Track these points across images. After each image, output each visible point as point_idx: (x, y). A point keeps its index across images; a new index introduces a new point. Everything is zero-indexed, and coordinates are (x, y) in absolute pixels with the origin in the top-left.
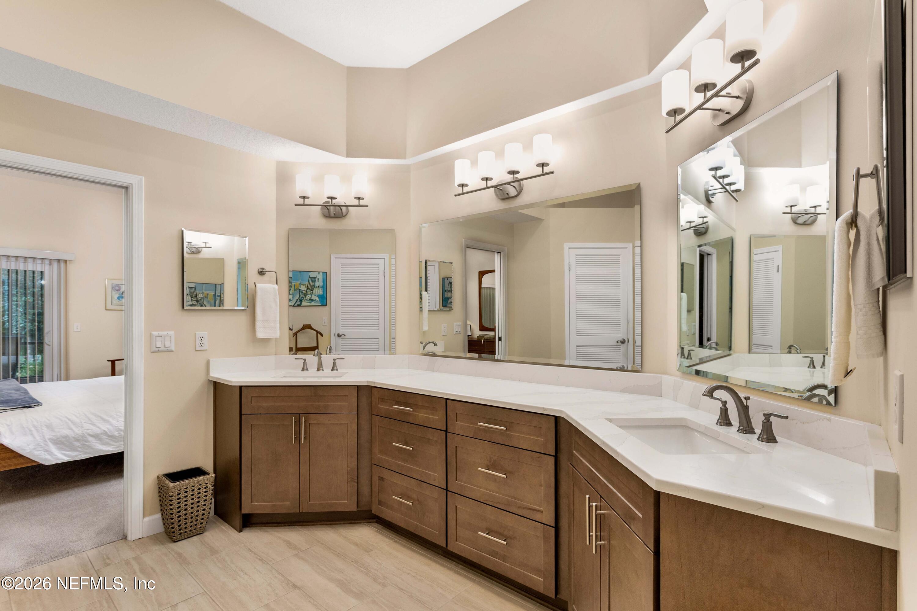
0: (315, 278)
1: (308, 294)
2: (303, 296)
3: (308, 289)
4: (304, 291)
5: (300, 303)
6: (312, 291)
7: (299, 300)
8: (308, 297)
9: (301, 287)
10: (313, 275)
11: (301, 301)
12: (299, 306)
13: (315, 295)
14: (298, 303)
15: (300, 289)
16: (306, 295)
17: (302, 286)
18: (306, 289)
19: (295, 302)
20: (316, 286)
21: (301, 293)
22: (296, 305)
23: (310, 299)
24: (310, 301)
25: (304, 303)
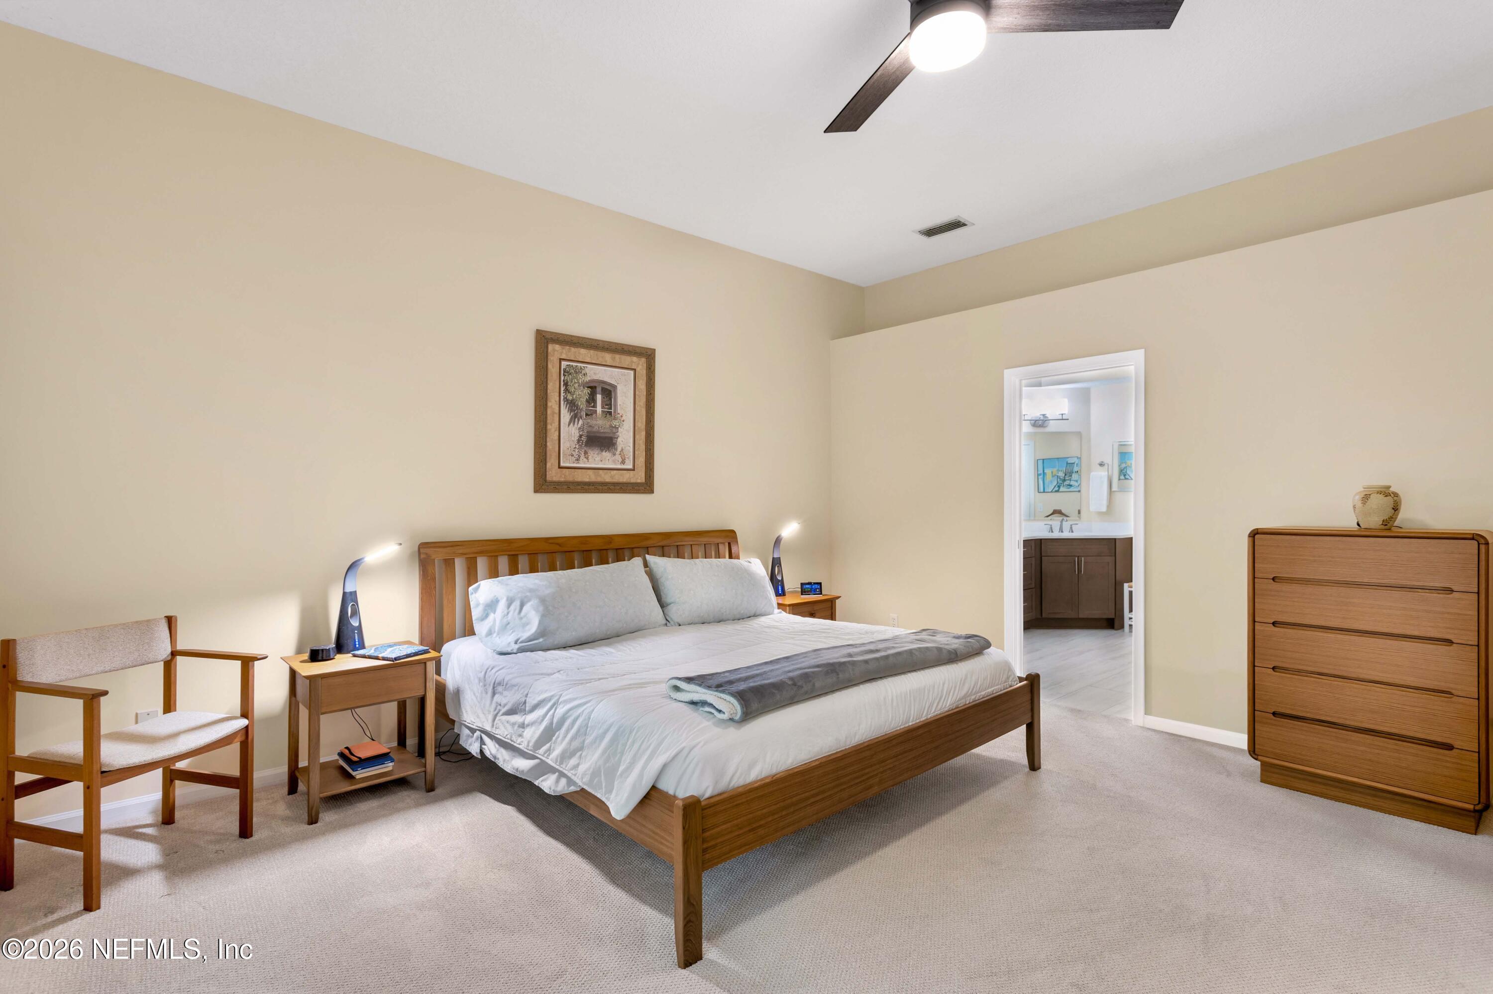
0: (1074, 463)
1: (1067, 480)
2: (1061, 482)
3: (1066, 475)
4: (1061, 477)
5: (1058, 488)
6: (1071, 476)
7: (1057, 486)
8: (1067, 482)
9: (1058, 473)
10: (1070, 461)
11: (1059, 487)
12: (1056, 491)
13: (1074, 481)
14: (1056, 489)
15: (1057, 476)
16: (1064, 480)
17: (1060, 473)
18: (1064, 475)
19: (1053, 488)
20: (1074, 471)
21: (1059, 480)
22: (1054, 491)
23: (1068, 485)
24: (1069, 487)
25: (1062, 489)
